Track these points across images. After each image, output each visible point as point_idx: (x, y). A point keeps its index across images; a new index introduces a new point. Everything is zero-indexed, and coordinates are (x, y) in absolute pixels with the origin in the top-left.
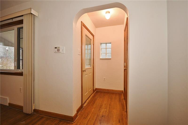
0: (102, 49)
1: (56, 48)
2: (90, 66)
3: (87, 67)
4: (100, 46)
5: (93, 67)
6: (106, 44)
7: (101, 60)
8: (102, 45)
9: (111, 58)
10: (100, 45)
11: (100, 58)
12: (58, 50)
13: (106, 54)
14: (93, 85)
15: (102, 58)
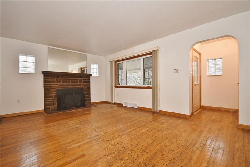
0: (209, 65)
1: (175, 70)
2: (197, 82)
3: (196, 83)
4: (208, 63)
5: (200, 84)
6: (215, 59)
7: (209, 77)
8: (209, 61)
9: (222, 74)
10: (207, 61)
11: (208, 75)
12: (177, 71)
13: (215, 70)
14: (200, 102)
15: (209, 75)
